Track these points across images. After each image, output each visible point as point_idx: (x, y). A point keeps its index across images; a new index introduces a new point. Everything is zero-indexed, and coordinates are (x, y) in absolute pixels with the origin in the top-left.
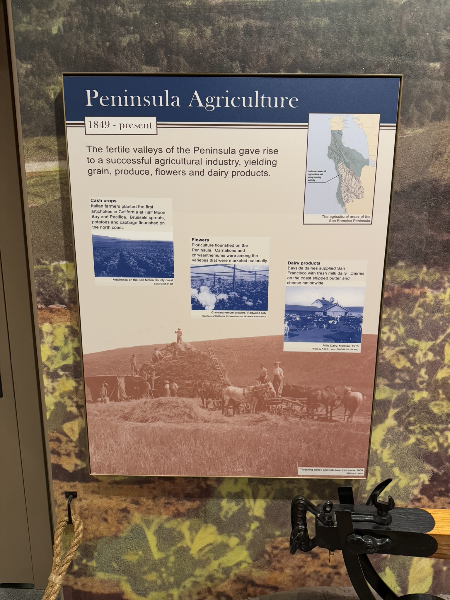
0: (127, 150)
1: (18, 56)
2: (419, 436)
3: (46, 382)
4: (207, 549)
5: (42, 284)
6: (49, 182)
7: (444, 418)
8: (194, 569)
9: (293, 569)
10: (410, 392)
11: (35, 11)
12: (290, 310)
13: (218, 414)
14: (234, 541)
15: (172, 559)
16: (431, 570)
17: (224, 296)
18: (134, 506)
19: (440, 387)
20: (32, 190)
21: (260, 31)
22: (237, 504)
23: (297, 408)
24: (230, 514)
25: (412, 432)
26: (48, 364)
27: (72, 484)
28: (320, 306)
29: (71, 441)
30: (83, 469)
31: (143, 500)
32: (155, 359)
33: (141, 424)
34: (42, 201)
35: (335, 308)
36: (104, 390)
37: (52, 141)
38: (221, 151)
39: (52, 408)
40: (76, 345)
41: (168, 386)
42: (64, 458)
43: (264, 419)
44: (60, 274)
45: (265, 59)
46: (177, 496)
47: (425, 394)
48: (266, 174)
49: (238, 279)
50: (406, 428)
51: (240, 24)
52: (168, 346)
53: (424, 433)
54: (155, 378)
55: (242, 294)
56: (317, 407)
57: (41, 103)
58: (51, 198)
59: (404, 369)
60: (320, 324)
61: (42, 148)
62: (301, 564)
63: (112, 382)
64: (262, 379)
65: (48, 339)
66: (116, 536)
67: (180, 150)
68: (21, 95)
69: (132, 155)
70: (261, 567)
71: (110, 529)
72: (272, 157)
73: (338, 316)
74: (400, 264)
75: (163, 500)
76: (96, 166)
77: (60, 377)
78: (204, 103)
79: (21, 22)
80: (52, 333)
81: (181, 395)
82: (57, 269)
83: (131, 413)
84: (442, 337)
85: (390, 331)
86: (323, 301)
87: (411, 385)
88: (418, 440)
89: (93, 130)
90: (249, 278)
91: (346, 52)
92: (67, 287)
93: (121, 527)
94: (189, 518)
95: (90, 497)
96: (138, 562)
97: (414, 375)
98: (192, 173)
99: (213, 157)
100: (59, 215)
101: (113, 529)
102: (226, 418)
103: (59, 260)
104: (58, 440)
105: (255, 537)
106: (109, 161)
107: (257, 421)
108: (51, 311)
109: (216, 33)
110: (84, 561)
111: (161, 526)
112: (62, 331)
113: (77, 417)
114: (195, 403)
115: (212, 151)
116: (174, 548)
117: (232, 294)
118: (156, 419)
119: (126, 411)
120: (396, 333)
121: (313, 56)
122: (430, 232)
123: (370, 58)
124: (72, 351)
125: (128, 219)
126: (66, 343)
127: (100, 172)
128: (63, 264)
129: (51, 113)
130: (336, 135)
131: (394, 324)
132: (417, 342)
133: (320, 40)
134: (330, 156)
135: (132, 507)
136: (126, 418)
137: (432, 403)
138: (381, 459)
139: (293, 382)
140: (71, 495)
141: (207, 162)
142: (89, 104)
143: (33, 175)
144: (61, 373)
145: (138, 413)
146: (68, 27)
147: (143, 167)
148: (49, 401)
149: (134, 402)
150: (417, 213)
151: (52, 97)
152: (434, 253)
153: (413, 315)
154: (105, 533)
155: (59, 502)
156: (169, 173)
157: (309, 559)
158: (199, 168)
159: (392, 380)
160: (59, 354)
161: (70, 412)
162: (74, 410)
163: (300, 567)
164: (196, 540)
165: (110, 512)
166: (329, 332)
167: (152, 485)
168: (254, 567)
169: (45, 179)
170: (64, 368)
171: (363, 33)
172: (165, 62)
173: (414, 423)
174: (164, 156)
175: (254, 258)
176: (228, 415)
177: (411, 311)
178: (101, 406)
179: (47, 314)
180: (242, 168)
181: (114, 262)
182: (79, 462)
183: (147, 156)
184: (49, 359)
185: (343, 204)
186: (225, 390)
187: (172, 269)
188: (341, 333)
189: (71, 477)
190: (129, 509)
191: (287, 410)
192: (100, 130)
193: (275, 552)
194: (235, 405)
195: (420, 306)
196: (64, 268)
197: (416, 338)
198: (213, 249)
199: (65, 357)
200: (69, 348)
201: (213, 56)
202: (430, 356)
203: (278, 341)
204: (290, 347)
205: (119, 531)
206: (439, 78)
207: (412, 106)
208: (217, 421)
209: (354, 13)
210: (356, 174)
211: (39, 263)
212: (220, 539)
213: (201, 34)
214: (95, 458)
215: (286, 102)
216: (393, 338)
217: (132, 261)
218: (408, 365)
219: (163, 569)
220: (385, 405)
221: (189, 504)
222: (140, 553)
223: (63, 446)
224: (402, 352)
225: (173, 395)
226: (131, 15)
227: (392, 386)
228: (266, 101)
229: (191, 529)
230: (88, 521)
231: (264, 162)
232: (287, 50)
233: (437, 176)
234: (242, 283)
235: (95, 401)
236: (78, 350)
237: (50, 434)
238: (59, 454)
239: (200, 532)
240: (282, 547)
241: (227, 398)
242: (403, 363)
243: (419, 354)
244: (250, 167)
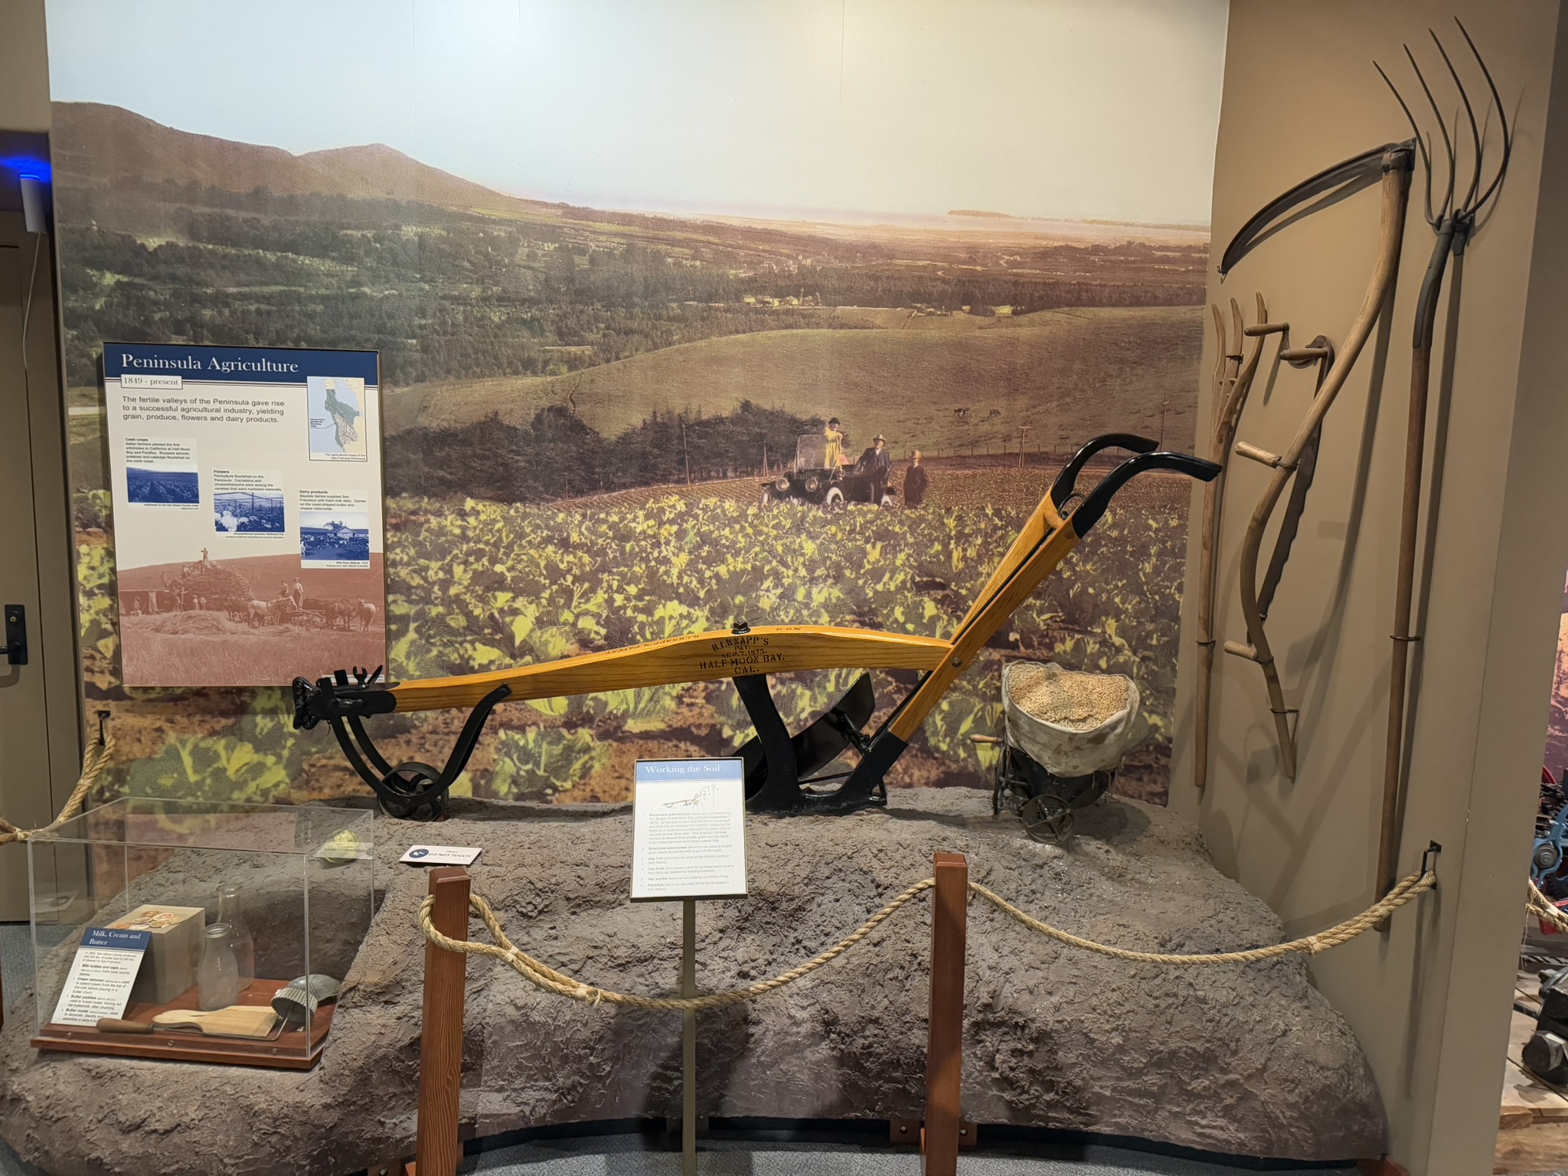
0: (157, 400)
1: (66, 325)
2: (441, 649)
3: (82, 600)
4: (243, 770)
5: (81, 510)
6: (90, 423)
7: (461, 631)
8: (232, 792)
9: (332, 788)
10: (427, 608)
11: (81, 292)
12: (305, 532)
13: (244, 626)
14: (270, 760)
15: (208, 781)
16: (470, 785)
17: (245, 520)
18: (169, 725)
19: (454, 602)
20: (74, 429)
21: (269, 313)
22: (272, 720)
23: (317, 619)
24: (266, 730)
25: (433, 644)
26: (84, 583)
27: (105, 702)
28: (330, 528)
29: (105, 658)
30: (116, 687)
31: (178, 717)
32: (184, 576)
33: (171, 636)
34: (82, 439)
35: (344, 531)
36: (137, 604)
37: (93, 391)
38: (236, 403)
39: (87, 625)
40: (111, 565)
41: (196, 600)
42: (98, 675)
43: (288, 630)
44: (98, 501)
45: (274, 334)
46: (211, 713)
47: (441, 609)
48: (275, 420)
49: (256, 505)
50: (427, 641)
51: (253, 307)
52: (195, 563)
53: (445, 645)
54: (184, 592)
55: (261, 518)
56: (335, 618)
57: (85, 361)
58: (91, 437)
59: (418, 587)
60: (332, 544)
61: (84, 396)
62: (340, 782)
63: (144, 597)
64: (283, 593)
65: (85, 560)
66: (150, 758)
67: (201, 401)
68: (67, 354)
69: (161, 404)
70: (299, 788)
71: (143, 750)
72: (280, 408)
73: (347, 537)
74: (404, 495)
75: (198, 718)
76: (131, 412)
77: (96, 595)
78: (221, 366)
79: (69, 300)
80: (89, 554)
81: (208, 609)
82: (95, 497)
83: (162, 625)
84: (449, 558)
85: (402, 552)
86: (333, 524)
87: (427, 600)
88: (440, 652)
89: (128, 385)
90: (267, 505)
91: (340, 330)
92: (104, 513)
93: (156, 748)
94: (224, 736)
95: (124, 716)
96: (173, 786)
97: (429, 592)
98: (213, 419)
99: (230, 407)
100: (99, 451)
101: (147, 750)
102: (252, 630)
103: (97, 489)
104: (92, 657)
105: (291, 755)
106: (141, 408)
107: (281, 633)
108: (89, 534)
109: (233, 313)
110: (116, 787)
111: (196, 746)
112: (99, 552)
113: (112, 634)
114: (222, 616)
115: (229, 402)
116: (210, 769)
117: (252, 518)
118: (186, 632)
119: (158, 623)
120: (407, 554)
121: (313, 333)
122: (426, 469)
123: (359, 335)
124: (107, 571)
125: (158, 455)
126: (102, 563)
127: (133, 417)
128: (101, 492)
129: (94, 369)
130: (331, 393)
131: (405, 547)
132: (427, 562)
133: (318, 320)
134: (327, 408)
135: (166, 726)
136: (157, 630)
137: (448, 617)
138: (407, 671)
139: (312, 597)
140: (104, 715)
141: (225, 411)
142: (125, 365)
143: (75, 418)
144: (97, 591)
145: (169, 626)
146: (109, 305)
147: (171, 413)
148: (85, 619)
149: (165, 615)
150: (414, 453)
151: (95, 356)
152: (432, 486)
153: (421, 538)
154: (138, 755)
155: (91, 722)
156: (193, 418)
157: (347, 777)
158: (218, 415)
159: (409, 597)
160: (95, 574)
161: (105, 629)
162: (109, 627)
163: (339, 786)
164: (232, 760)
165: (143, 732)
166: (340, 551)
167: (186, 702)
168: (292, 787)
169: (86, 421)
170: (100, 587)
171: (352, 317)
172: (191, 333)
173: (434, 637)
174: (189, 405)
175: (270, 486)
176: (254, 627)
177: (418, 534)
178: (133, 618)
179: (85, 537)
180: (255, 415)
181: (146, 490)
182: (113, 679)
183: (174, 405)
184: (85, 578)
185: (341, 446)
186: (250, 604)
187: (197, 496)
188: (351, 551)
189: (104, 695)
190: (164, 728)
191: (308, 621)
192: (134, 385)
193: (313, 770)
194: (260, 617)
195: (426, 531)
196: (102, 496)
197: (426, 559)
198: (233, 479)
199: (101, 576)
200: (105, 568)
201: (231, 329)
202: (441, 575)
203: (295, 560)
204: (307, 564)
205: (154, 752)
206: (417, 351)
207: (398, 371)
208: (244, 633)
209: (343, 302)
210: (350, 423)
211: (79, 491)
212: (256, 758)
213: (220, 314)
214: (127, 669)
215: (288, 368)
216: (405, 558)
217: (162, 489)
218: (422, 582)
219: (199, 794)
220: (404, 620)
221: (224, 722)
222: (175, 775)
223: (98, 663)
224: (415, 571)
225: (201, 608)
226: (162, 298)
227: (409, 601)
228: (272, 367)
229: (226, 748)
230: (121, 742)
231: (272, 412)
232: (292, 327)
233: (426, 424)
234: (261, 509)
235: (128, 614)
236: (113, 570)
237: (84, 651)
238: (93, 672)
239: (236, 751)
240: (319, 765)
241: (252, 611)
242: (416, 581)
243: (431, 573)
244: (261, 415)
